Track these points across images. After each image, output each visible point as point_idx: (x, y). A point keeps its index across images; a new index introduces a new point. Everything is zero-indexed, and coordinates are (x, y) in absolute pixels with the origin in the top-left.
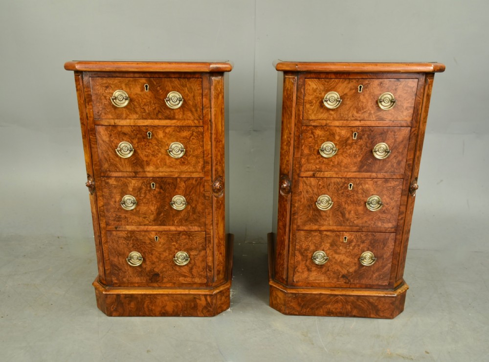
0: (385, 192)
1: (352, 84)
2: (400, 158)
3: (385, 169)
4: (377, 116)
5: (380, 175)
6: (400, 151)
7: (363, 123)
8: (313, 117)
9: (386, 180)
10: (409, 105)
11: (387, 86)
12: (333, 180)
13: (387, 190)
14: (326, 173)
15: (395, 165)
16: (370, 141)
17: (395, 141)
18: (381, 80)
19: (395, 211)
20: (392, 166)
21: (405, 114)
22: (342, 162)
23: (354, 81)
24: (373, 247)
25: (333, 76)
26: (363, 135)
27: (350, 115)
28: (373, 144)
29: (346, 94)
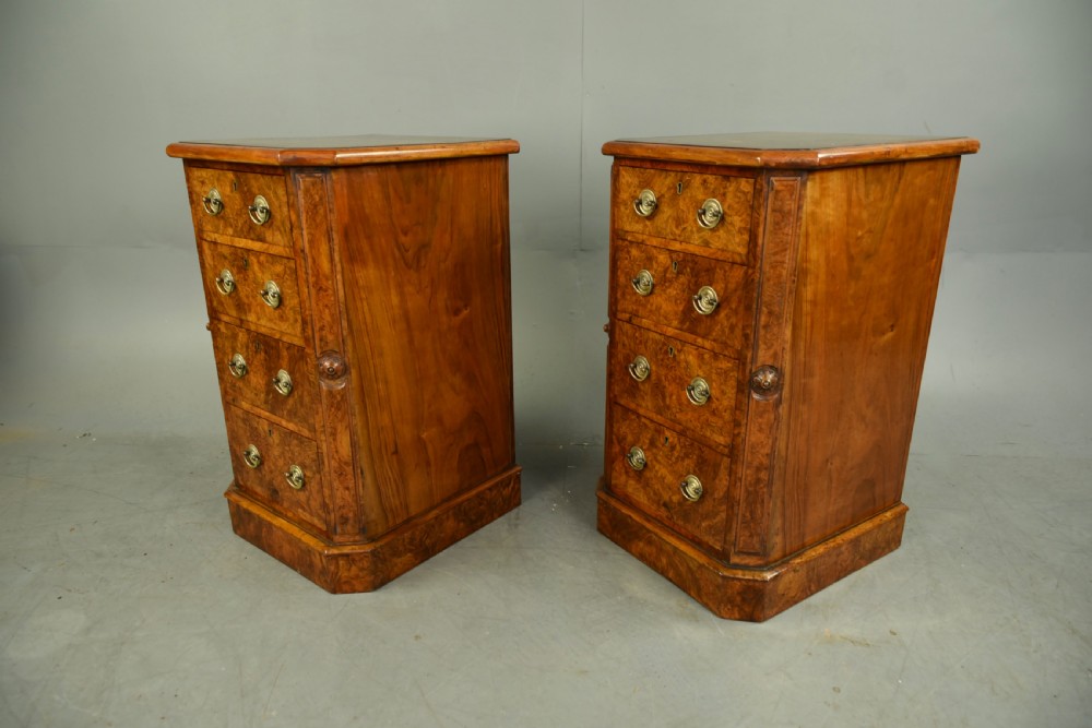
0: (714, 377)
1: (670, 179)
2: (734, 320)
3: (714, 334)
4: (701, 237)
5: (707, 344)
6: (734, 306)
7: (684, 246)
8: (627, 228)
9: (715, 356)
10: (743, 225)
11: (712, 187)
12: (652, 335)
13: (717, 373)
14: (644, 320)
15: (727, 330)
16: (693, 281)
17: (726, 287)
18: (705, 176)
19: (727, 416)
20: (723, 331)
21: (737, 240)
22: (661, 308)
23: (673, 174)
24: (700, 469)
25: (649, 165)
26: (685, 267)
27: (668, 230)
28: (698, 286)
29: (663, 196)
